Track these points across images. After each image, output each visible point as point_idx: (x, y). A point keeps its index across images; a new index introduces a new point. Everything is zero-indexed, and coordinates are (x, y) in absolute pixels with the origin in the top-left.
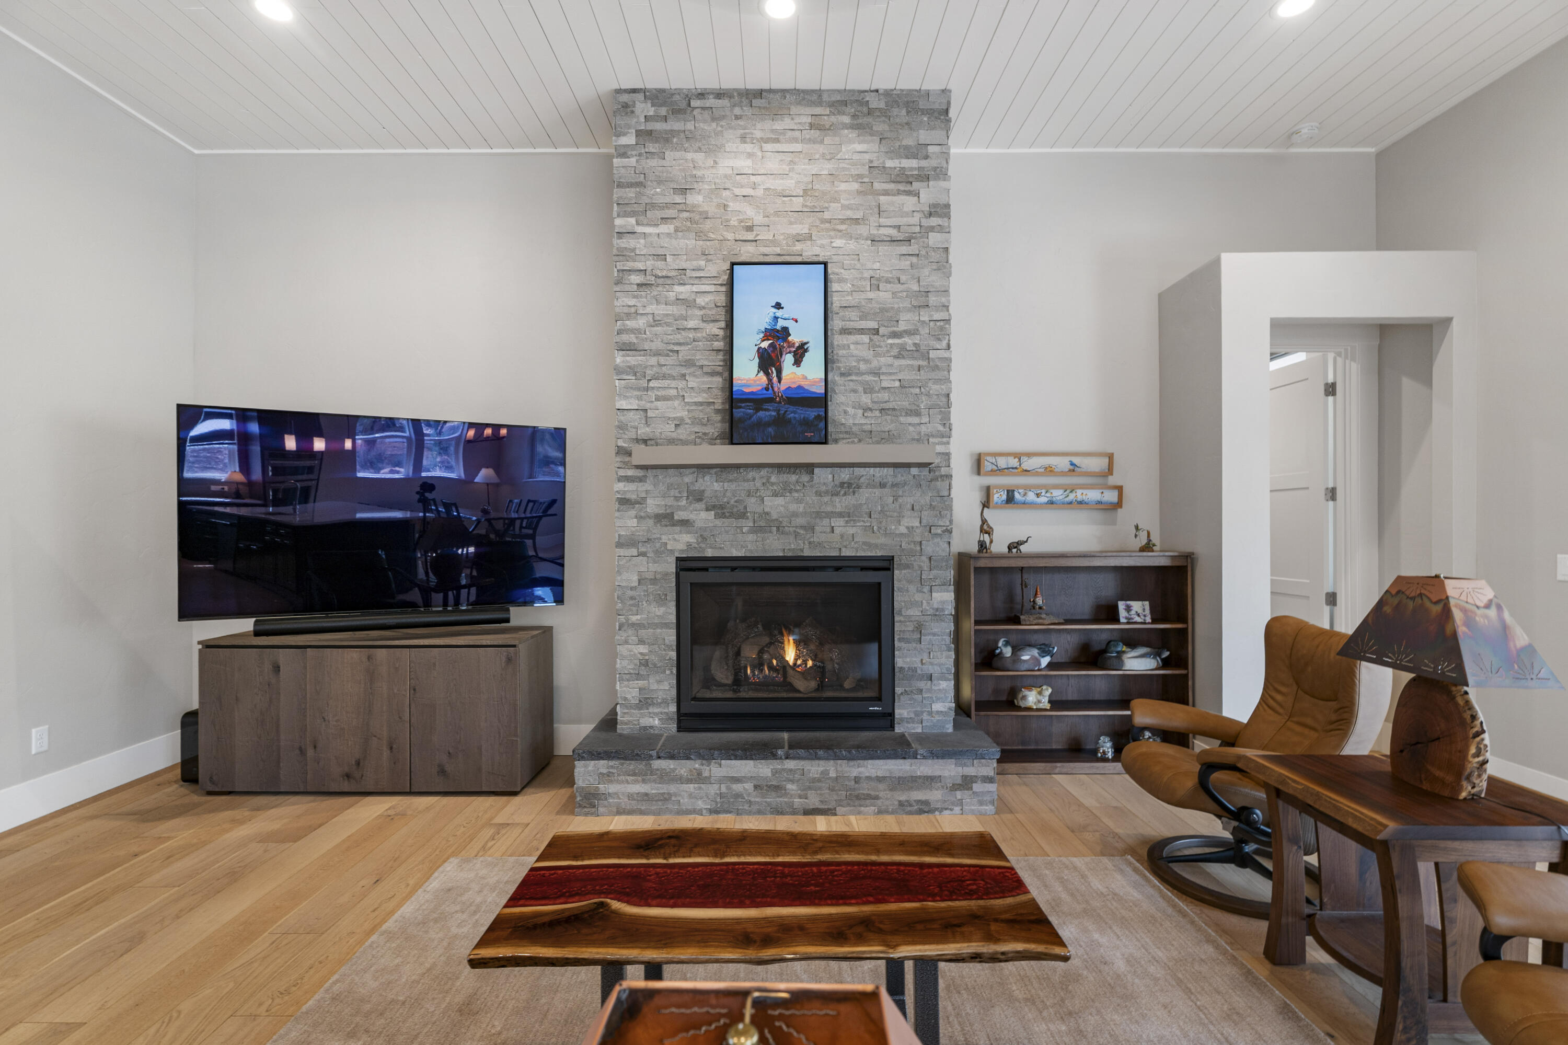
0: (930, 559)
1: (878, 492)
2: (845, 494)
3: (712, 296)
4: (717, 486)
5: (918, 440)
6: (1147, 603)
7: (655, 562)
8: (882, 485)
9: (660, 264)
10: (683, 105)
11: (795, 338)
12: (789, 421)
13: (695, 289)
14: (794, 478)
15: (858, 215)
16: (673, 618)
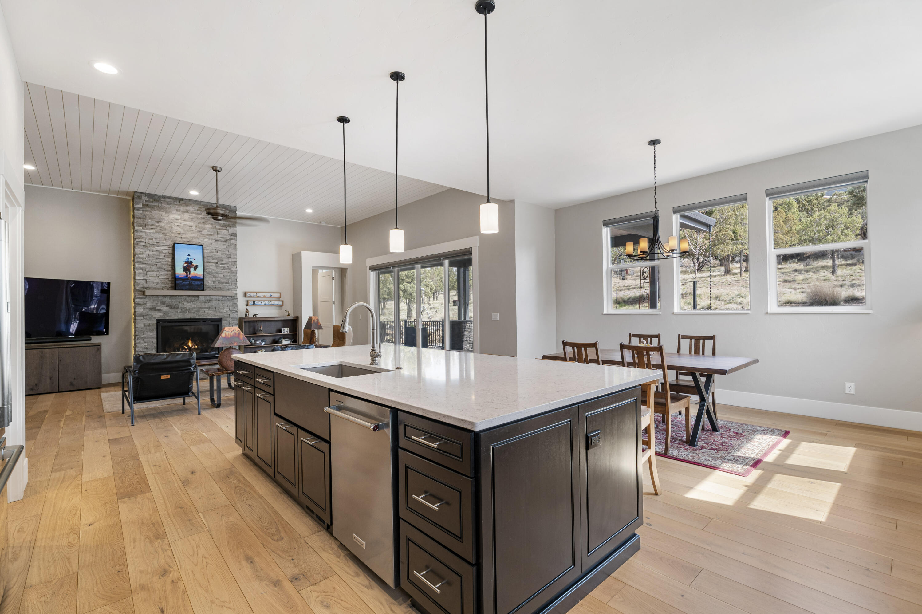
0: (232, 318)
1: (218, 302)
2: (208, 303)
3: (167, 250)
4: (169, 300)
5: (228, 290)
6: (288, 328)
7: (149, 321)
8: (219, 301)
9: (151, 241)
10: (158, 199)
11: (194, 264)
12: (193, 285)
13: (162, 248)
14: (193, 298)
15: (212, 234)
16: (156, 336)
